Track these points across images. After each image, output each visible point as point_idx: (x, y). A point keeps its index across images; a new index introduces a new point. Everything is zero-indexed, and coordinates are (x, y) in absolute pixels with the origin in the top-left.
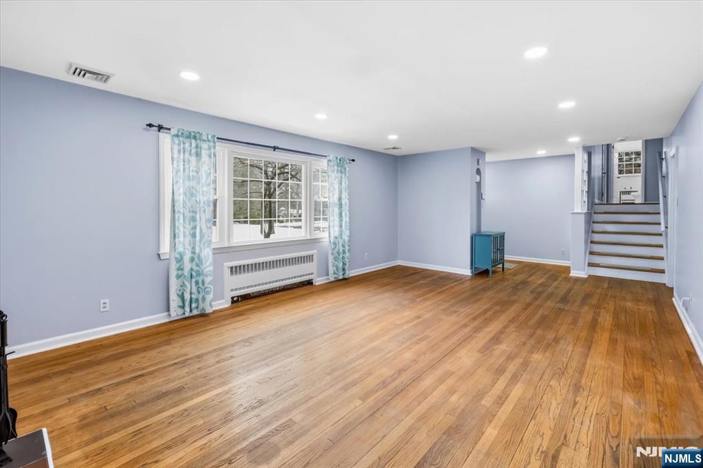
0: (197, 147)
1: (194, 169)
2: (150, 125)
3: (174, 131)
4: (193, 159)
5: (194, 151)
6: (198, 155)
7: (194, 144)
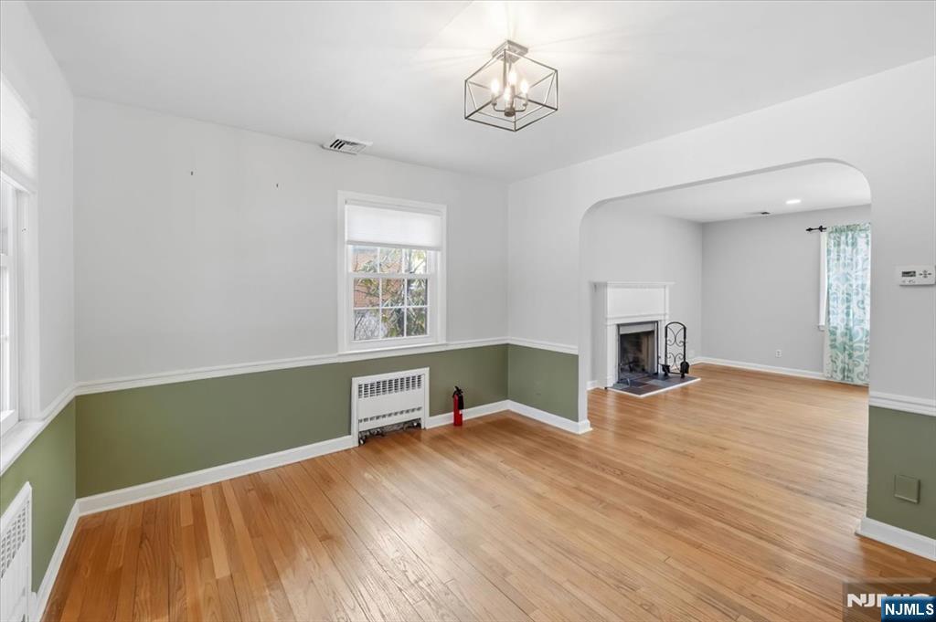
0: (852, 238)
1: (850, 257)
2: (810, 230)
3: (829, 230)
4: (850, 248)
5: (850, 241)
6: (854, 244)
7: (850, 236)
